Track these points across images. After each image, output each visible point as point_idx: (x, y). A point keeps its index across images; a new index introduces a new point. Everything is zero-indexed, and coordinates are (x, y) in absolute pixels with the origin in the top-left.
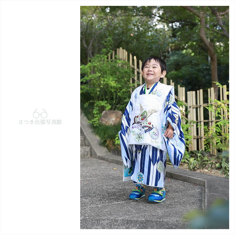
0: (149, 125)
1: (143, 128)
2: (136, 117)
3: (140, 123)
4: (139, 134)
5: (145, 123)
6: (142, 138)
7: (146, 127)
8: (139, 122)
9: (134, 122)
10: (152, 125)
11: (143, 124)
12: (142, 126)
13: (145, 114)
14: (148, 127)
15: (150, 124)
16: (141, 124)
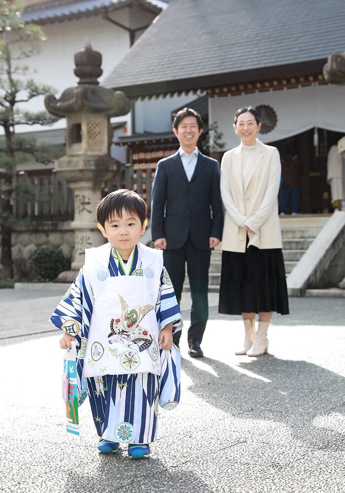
0: (144, 337)
1: (135, 343)
2: (115, 322)
3: (125, 333)
4: (127, 354)
5: (135, 333)
6: (137, 362)
7: (140, 340)
8: (123, 331)
9: (110, 331)
10: (150, 336)
11: (132, 335)
12: (132, 339)
13: (135, 316)
14: (143, 340)
15: (145, 333)
16: (128, 336)
